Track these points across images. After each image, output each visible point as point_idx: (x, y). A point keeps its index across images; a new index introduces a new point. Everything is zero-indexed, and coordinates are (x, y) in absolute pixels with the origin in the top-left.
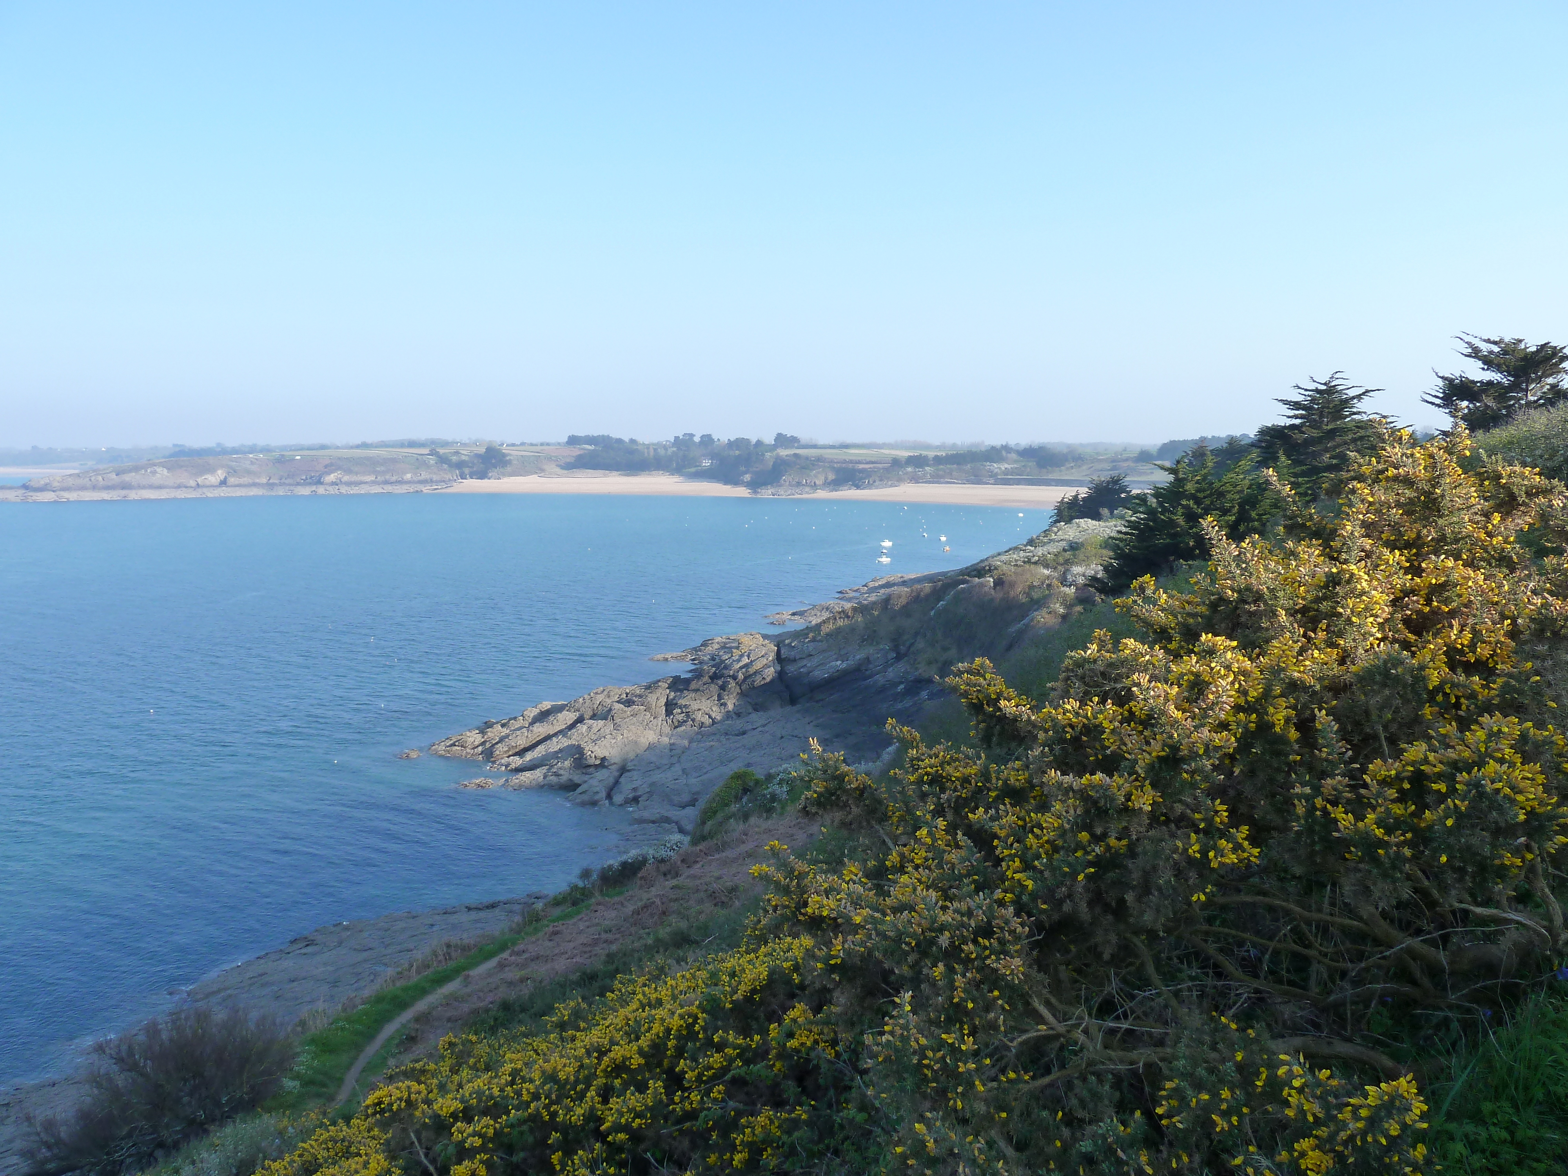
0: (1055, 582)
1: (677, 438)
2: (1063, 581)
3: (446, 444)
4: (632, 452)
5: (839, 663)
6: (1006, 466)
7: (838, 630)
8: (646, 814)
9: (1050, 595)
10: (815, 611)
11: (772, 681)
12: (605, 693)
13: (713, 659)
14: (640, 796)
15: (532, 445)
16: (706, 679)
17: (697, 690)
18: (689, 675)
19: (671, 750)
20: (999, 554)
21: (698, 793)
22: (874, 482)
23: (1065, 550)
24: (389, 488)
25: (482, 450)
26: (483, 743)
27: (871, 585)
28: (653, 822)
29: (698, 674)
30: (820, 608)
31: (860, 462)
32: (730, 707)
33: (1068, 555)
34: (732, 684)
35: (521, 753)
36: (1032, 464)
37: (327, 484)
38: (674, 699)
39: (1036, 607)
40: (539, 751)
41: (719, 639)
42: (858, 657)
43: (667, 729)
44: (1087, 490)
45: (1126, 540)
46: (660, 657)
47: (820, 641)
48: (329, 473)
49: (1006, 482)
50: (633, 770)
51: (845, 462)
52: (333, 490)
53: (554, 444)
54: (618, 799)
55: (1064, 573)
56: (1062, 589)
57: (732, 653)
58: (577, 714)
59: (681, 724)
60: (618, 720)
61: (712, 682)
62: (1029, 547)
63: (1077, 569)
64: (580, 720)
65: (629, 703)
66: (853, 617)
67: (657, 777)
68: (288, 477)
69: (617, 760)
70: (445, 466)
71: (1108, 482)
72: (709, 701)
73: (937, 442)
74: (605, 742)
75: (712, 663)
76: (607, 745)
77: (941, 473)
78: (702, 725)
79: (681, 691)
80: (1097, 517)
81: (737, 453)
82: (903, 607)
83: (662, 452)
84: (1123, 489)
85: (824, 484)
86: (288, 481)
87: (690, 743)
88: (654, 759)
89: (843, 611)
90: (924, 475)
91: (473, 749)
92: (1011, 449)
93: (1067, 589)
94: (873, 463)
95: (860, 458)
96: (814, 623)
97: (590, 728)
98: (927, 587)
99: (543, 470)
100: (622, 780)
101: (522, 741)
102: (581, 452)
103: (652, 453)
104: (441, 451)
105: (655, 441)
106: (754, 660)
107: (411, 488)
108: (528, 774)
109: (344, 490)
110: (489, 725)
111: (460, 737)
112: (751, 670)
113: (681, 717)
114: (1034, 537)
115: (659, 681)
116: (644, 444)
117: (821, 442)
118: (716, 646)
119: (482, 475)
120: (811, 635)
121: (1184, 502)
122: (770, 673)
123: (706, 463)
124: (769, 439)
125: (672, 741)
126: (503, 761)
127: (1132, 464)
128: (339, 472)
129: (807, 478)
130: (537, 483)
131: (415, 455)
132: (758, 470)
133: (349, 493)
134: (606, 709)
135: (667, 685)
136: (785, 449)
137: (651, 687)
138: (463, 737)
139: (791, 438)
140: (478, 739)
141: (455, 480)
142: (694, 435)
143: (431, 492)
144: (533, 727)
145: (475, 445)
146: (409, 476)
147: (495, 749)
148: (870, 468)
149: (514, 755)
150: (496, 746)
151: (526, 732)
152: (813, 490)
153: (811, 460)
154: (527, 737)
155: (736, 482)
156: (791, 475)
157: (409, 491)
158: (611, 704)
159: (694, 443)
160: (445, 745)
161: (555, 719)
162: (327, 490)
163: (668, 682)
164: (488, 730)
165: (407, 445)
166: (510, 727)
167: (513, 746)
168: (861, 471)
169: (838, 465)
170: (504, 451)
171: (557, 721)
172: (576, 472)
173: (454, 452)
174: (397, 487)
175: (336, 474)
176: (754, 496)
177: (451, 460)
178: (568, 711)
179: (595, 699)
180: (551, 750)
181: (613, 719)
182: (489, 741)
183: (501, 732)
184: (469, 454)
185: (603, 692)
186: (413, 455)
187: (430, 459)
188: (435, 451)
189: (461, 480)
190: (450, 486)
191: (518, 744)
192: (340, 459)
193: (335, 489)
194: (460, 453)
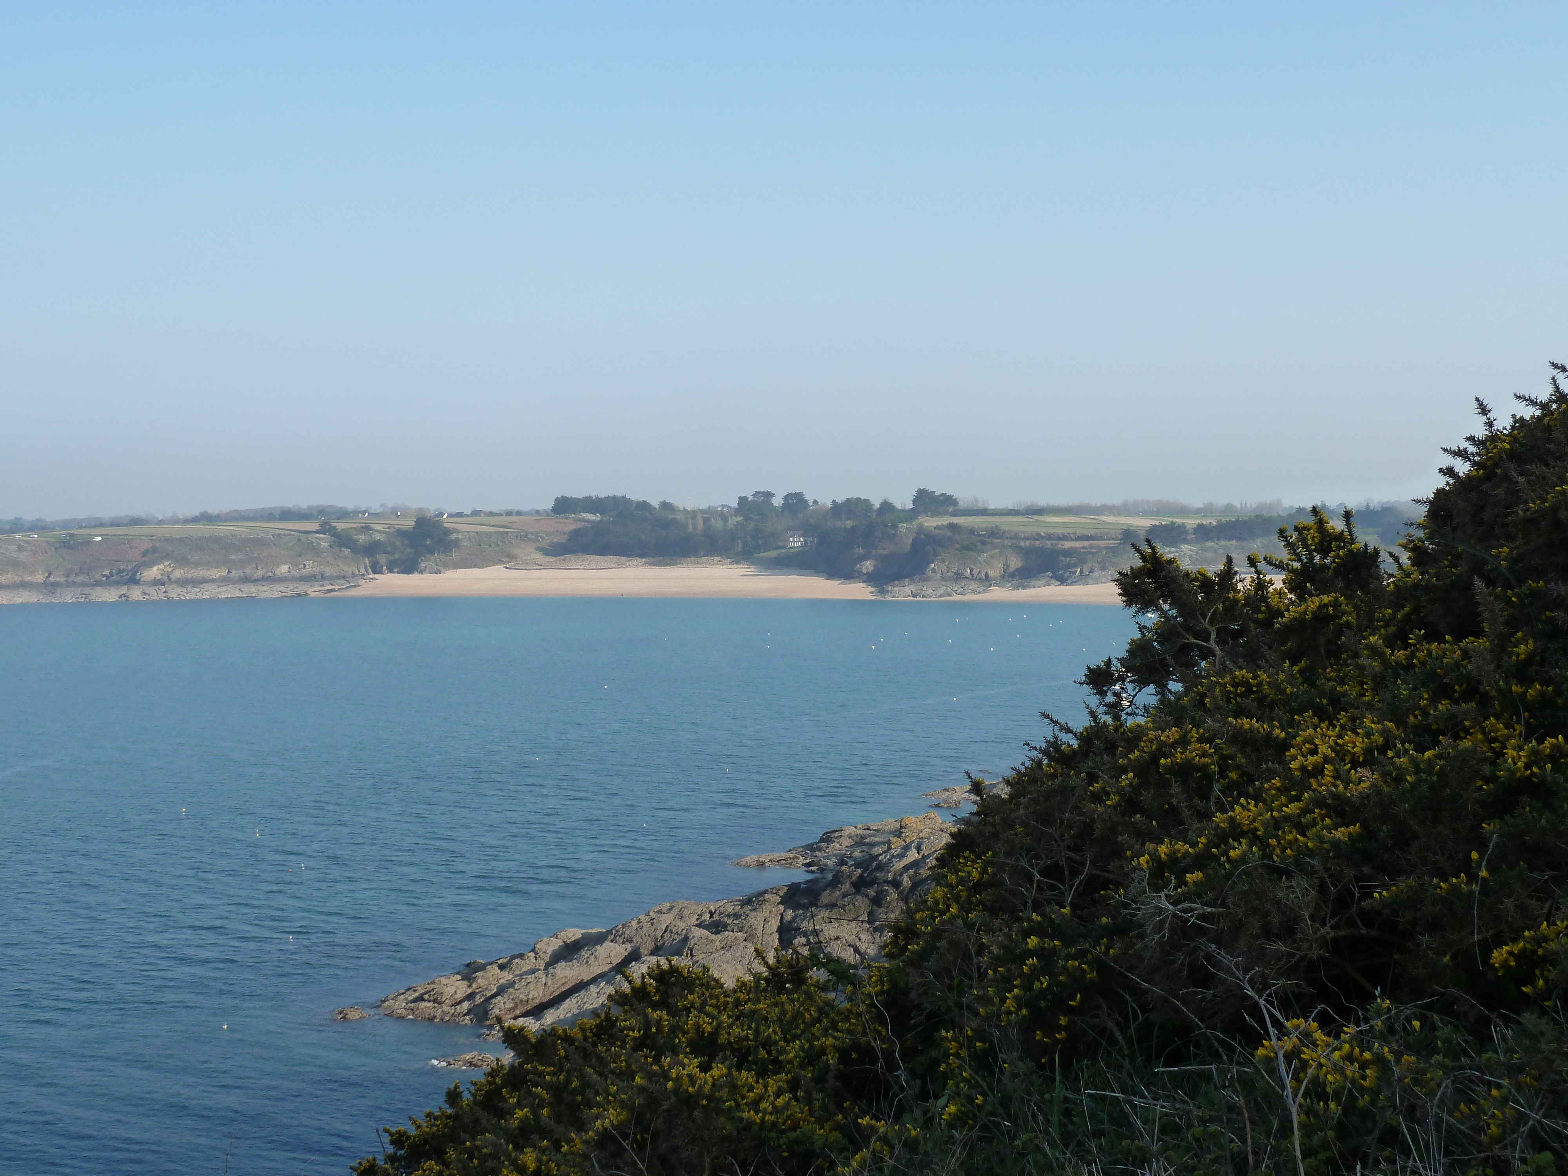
1: (742, 500)
3: (344, 515)
4: (666, 525)
12: (675, 911)
13: (850, 859)
15: (492, 514)
16: (847, 887)
17: (832, 906)
22: (1092, 571)
24: (250, 590)
25: (408, 524)
26: (470, 997)
31: (1065, 538)
34: (893, 895)
35: (536, 1012)
37: (146, 583)
38: (793, 920)
40: (568, 1009)
41: (851, 830)
46: (751, 858)
48: (149, 565)
51: (1039, 537)
52: (156, 594)
53: (528, 513)
58: (629, 947)
60: (700, 956)
61: (858, 893)
64: (634, 956)
65: (717, 927)
68: (81, 571)
70: (347, 551)
72: (853, 924)
73: (1197, 502)
77: (1209, 555)
79: (805, 907)
81: (849, 523)
83: (717, 524)
85: (1003, 576)
86: (80, 579)
91: (455, 1005)
94: (1088, 538)
95: (1065, 531)
99: (512, 557)
101: (537, 993)
102: (578, 525)
103: (700, 525)
104: (340, 526)
105: (704, 506)
106: (929, 856)
107: (288, 589)
109: (175, 593)
110: (476, 967)
111: (432, 987)
112: (924, 872)
115: (766, 892)
116: (685, 510)
117: (992, 506)
118: (847, 842)
119: (409, 567)
123: (796, 542)
124: (903, 501)
128: (166, 563)
129: (973, 567)
130: (503, 579)
131: (296, 534)
132: (886, 552)
133: (183, 598)
134: (678, 938)
135: (779, 899)
136: (932, 517)
137: (753, 901)
138: (435, 986)
139: (942, 498)
140: (462, 988)
141: (363, 575)
142: (773, 495)
143: (322, 595)
144: (554, 968)
145: (394, 516)
146: (284, 568)
147: (492, 1006)
148: (1084, 548)
149: (525, 1015)
150: (494, 1001)
151: (544, 977)
152: (984, 586)
153: (979, 535)
154: (545, 985)
155: (848, 575)
156: (944, 562)
157: (284, 594)
158: (687, 929)
159: (773, 508)
160: (406, 999)
161: (592, 954)
162: (145, 594)
163: (781, 893)
164: (477, 974)
165: (277, 517)
166: (514, 971)
167: (521, 1001)
168: (1068, 553)
169: (1027, 543)
170: (446, 525)
171: (596, 957)
172: (570, 559)
173: (362, 527)
174: (265, 588)
175: (161, 566)
176: (880, 598)
177: (358, 540)
178: (612, 941)
179: (659, 921)
180: (588, 1006)
181: (691, 954)
182: (481, 992)
183: (500, 977)
184: (387, 530)
185: (671, 909)
186: (293, 533)
187: (322, 539)
188: (329, 525)
189: (372, 576)
190: (355, 586)
191: (531, 997)
192: (169, 540)
193: (158, 591)
194: (372, 529)
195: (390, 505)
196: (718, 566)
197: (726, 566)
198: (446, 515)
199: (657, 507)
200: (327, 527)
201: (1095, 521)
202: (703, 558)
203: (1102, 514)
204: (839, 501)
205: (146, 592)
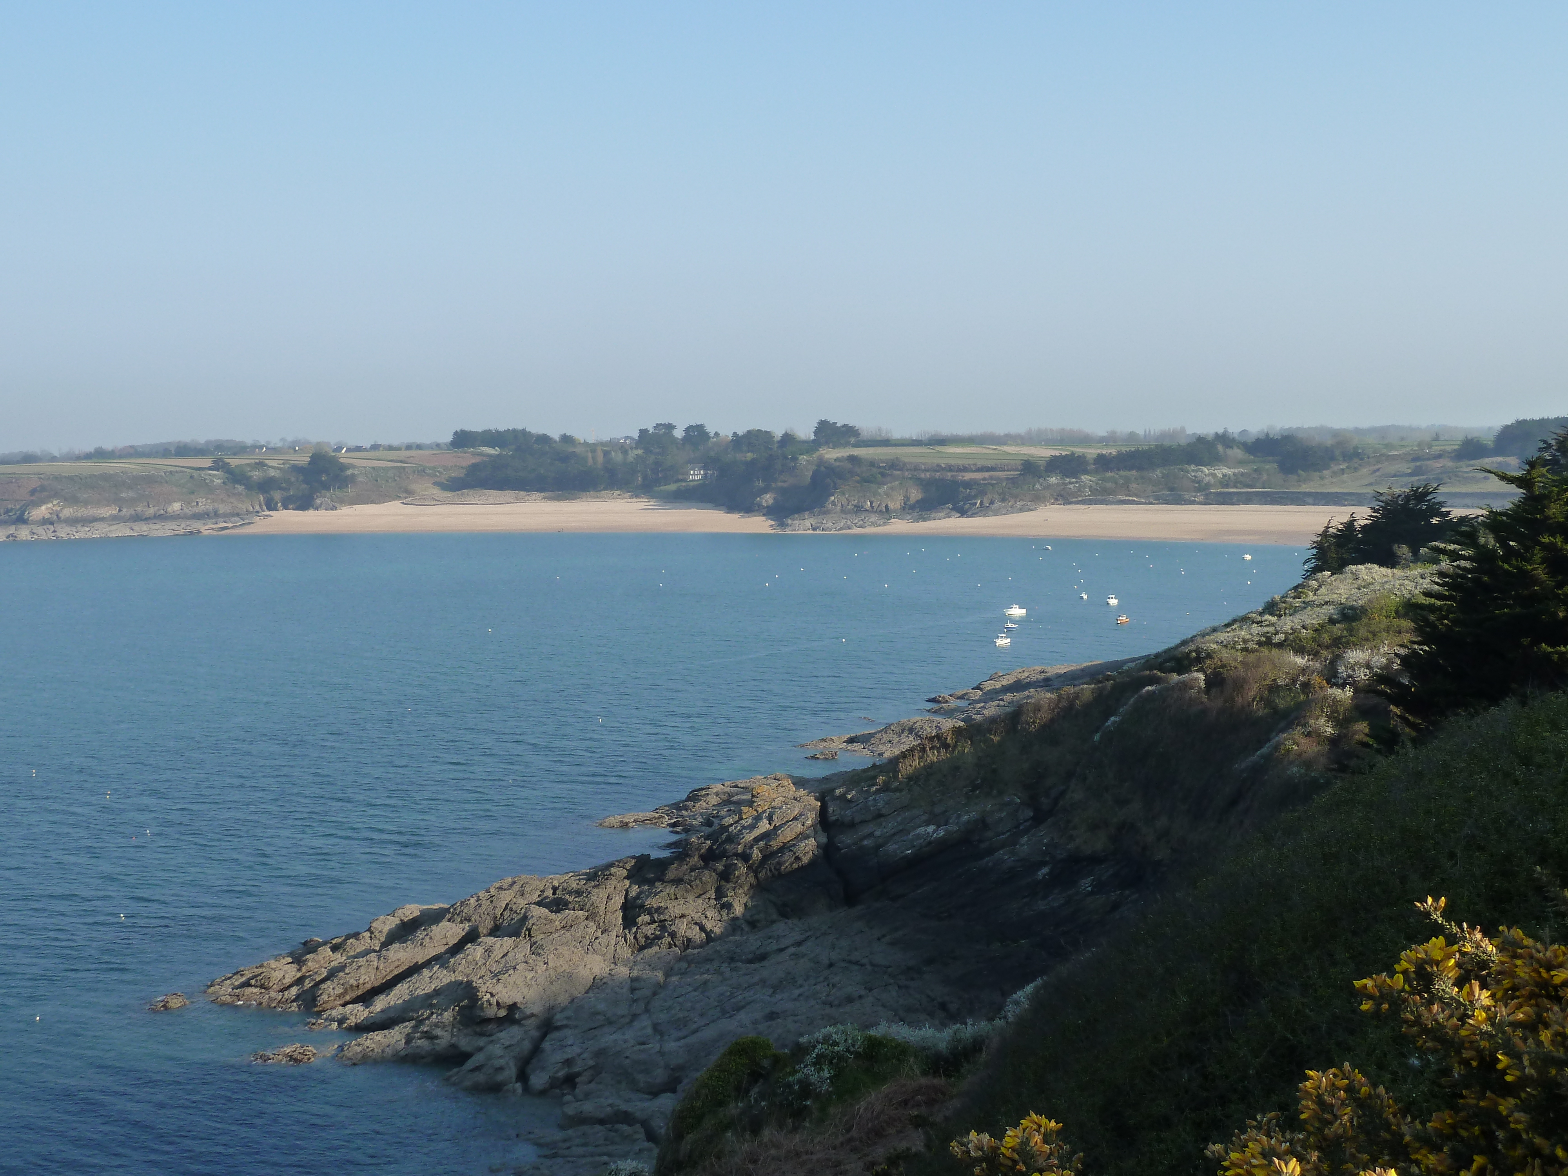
0: (1316, 679)
1: (643, 432)
2: (1331, 677)
3: (241, 449)
4: (565, 458)
5: (931, 828)
6: (1226, 471)
7: (929, 770)
8: (588, 1107)
9: (1307, 703)
10: (890, 735)
11: (813, 863)
12: (516, 887)
13: (708, 823)
14: (579, 1074)
15: (391, 448)
16: (695, 860)
17: (678, 881)
18: (666, 854)
19: (633, 990)
20: (1215, 630)
21: (680, 1068)
22: (992, 503)
23: (1332, 621)
24: (142, 528)
25: (304, 459)
26: (299, 981)
27: (989, 686)
28: (601, 1122)
29: (681, 851)
30: (898, 730)
31: (965, 469)
32: (738, 909)
33: (1338, 629)
34: (742, 869)
35: (366, 998)
36: (1271, 467)
37: (35, 523)
38: (638, 897)
39: (1282, 724)
40: (399, 995)
41: (718, 787)
42: (965, 818)
43: (625, 952)
44: (1369, 512)
45: (1440, 608)
46: (614, 820)
47: (898, 790)
48: (38, 504)
49: (1225, 499)
50: (566, 1026)
51: (939, 469)
52: (44, 533)
53: (429, 447)
54: (538, 1080)
55: (1331, 662)
56: (1330, 691)
57: (740, 813)
58: (467, 926)
59: (650, 942)
60: (538, 937)
61: (706, 866)
62: (1267, 617)
63: (1355, 656)
64: (471, 937)
65: (557, 905)
66: (955, 746)
67: (609, 1038)
69: (536, 1009)
70: (240, 488)
71: (1407, 498)
72: (700, 901)
73: (1101, 431)
74: (514, 977)
75: (708, 830)
76: (519, 982)
77: (1109, 485)
78: (688, 943)
79: (651, 883)
80: (1389, 560)
81: (750, 456)
82: (1044, 727)
83: (617, 457)
84: (1435, 510)
85: (904, 508)
87: (667, 975)
88: (601, 1007)
89: (938, 737)
90: (1080, 490)
91: (282, 991)
92: (1234, 440)
93: (1337, 692)
94: (988, 469)
95: (966, 462)
96: (887, 755)
97: (488, 951)
98: (1087, 690)
99: (409, 492)
100: (546, 1045)
101: (368, 977)
102: (477, 460)
103: (601, 459)
104: (234, 462)
105: (606, 437)
106: (781, 826)
107: (180, 528)
108: (378, 1037)
109: (64, 532)
110: (310, 947)
111: (260, 970)
112: (775, 844)
113: (650, 930)
114: (1277, 597)
115: (611, 865)
116: (586, 444)
117: (897, 434)
118: (714, 800)
119: (305, 503)
120: (881, 779)
121: (1546, 540)
122: (808, 848)
123: (696, 475)
124: (805, 431)
125: (635, 973)
126: (334, 1013)
127: (1450, 464)
128: (55, 502)
129: (873, 499)
130: (400, 515)
131: (189, 470)
132: (786, 485)
133: (73, 537)
134: (517, 917)
135: (625, 873)
136: (834, 448)
137: (598, 876)
138: (264, 970)
139: (843, 429)
140: (291, 973)
141: (258, 512)
142: (674, 427)
143: (215, 533)
144: (387, 950)
145: (292, 451)
146: (176, 506)
147: (321, 992)
148: (984, 479)
149: (354, 1001)
150: (323, 986)
151: (376, 959)
152: (884, 519)
153: (880, 467)
154: (377, 968)
155: (747, 508)
156: (844, 494)
157: (176, 532)
158: (526, 908)
159: (674, 440)
160: (232, 984)
161: (427, 935)
162: (34, 534)
163: (628, 866)
164: (308, 956)
165: (173, 452)
166: (348, 952)
167: (352, 986)
168: (968, 484)
169: (928, 474)
170: (342, 460)
171: (431, 938)
172: (468, 494)
173: (256, 463)
174: (157, 526)
175: (50, 505)
176: (780, 532)
177: (251, 477)
178: (449, 920)
179: (498, 899)
180: (420, 992)
181: (530, 935)
182: (310, 976)
183: (332, 959)
184: (282, 466)
185: (511, 885)
186: (185, 470)
187: (214, 475)
188: (223, 461)
189: (267, 513)
190: (249, 523)
191: (361, 981)
192: (57, 478)
193: (47, 531)
194: (266, 465)
195: (290, 439)
196: (618, 500)
197: (626, 500)
198: (345, 449)
199: (558, 439)
200: (221, 463)
201: (996, 452)
202: (603, 492)
203: (1005, 444)
204: (740, 433)
205: (35, 532)
